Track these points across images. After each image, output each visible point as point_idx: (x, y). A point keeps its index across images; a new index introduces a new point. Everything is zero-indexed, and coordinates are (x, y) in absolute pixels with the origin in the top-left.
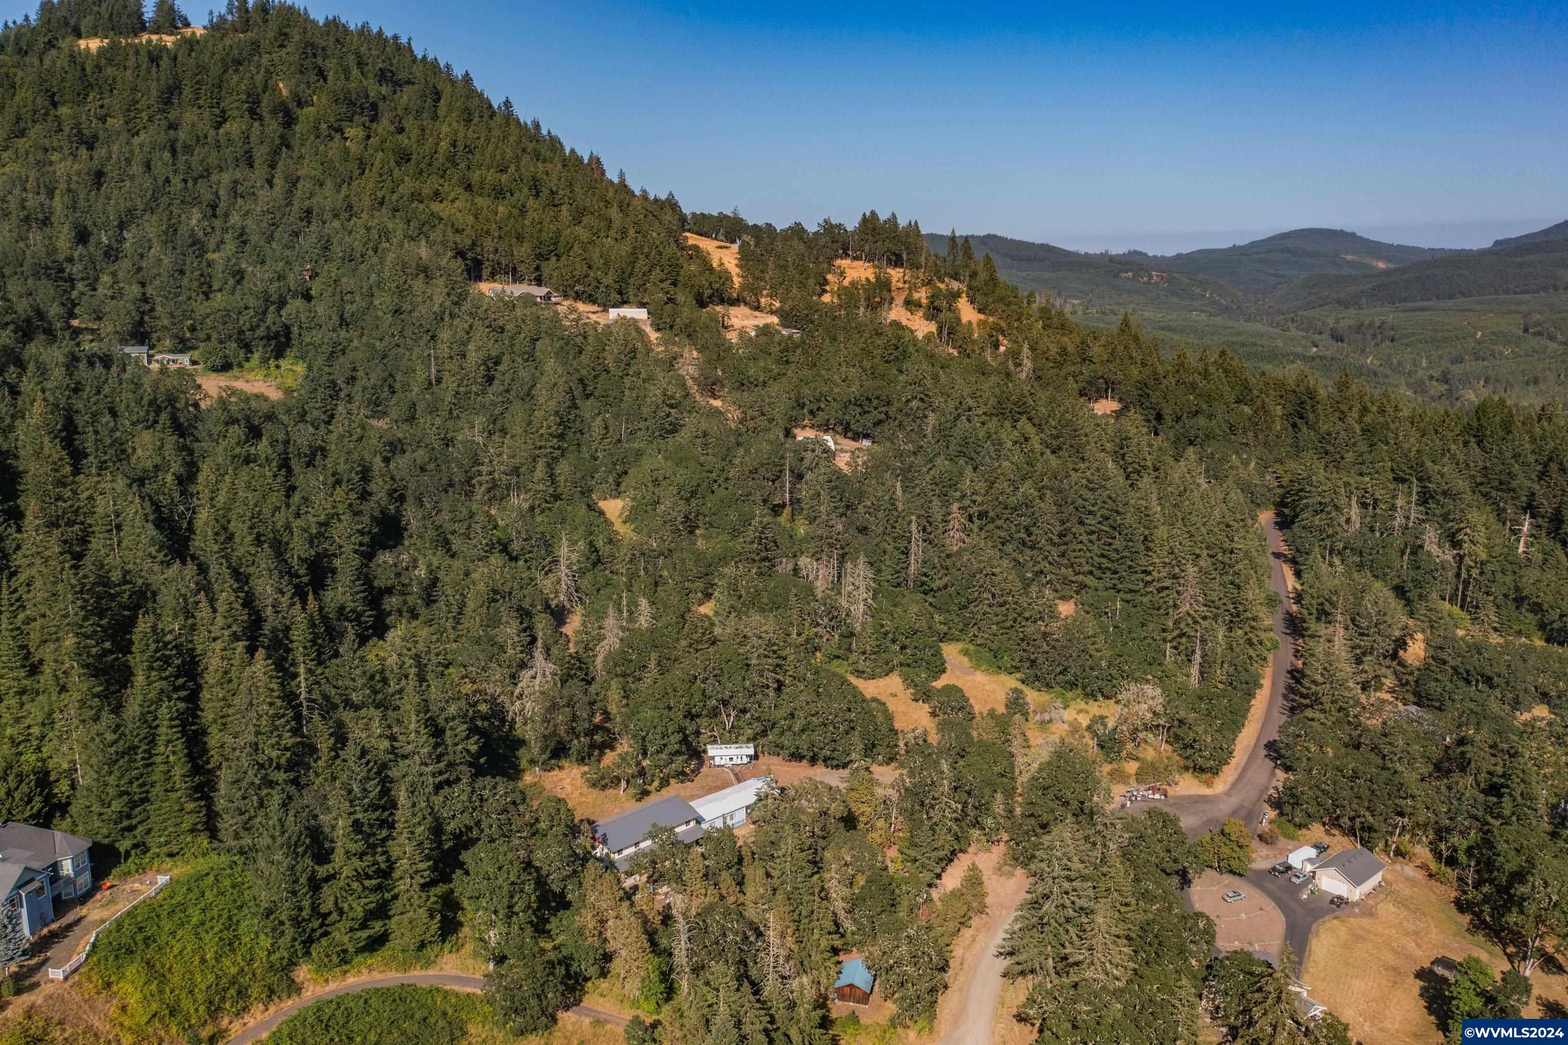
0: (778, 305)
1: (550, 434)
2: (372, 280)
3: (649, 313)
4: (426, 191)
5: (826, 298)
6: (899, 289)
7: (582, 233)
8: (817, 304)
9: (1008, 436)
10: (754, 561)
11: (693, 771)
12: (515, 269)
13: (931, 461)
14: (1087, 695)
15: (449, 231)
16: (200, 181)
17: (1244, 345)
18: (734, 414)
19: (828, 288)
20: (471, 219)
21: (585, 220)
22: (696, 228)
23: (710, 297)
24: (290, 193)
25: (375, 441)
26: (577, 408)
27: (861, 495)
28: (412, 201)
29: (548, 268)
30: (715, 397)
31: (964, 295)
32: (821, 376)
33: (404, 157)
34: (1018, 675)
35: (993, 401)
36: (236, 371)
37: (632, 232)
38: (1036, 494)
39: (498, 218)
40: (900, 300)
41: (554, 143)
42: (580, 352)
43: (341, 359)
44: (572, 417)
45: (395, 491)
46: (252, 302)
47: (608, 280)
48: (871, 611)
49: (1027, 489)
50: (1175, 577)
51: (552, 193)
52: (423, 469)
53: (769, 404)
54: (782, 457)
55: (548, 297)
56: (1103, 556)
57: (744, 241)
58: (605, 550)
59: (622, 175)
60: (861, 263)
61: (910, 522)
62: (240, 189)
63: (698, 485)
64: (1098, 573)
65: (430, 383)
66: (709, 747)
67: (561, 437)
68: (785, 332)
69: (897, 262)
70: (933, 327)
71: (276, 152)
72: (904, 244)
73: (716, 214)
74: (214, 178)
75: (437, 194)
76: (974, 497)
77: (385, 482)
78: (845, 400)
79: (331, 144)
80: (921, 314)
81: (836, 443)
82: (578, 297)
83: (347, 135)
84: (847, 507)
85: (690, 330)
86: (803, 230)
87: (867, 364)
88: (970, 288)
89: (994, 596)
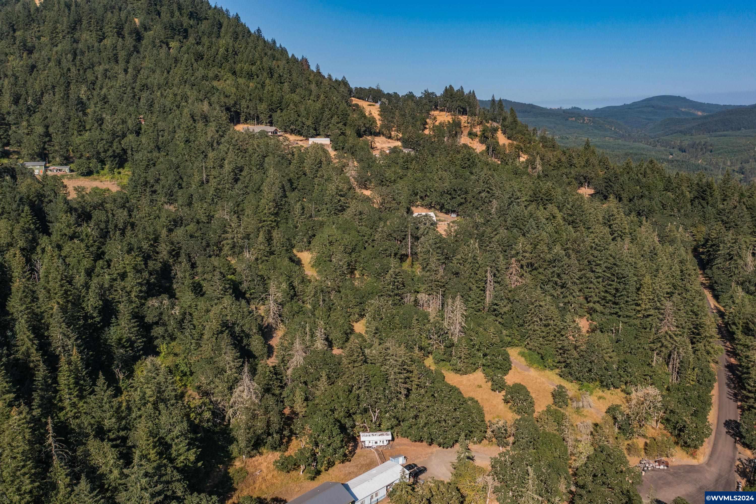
0: (401, 135)
1: (270, 213)
2: (175, 124)
3: (331, 141)
4: (211, 75)
5: (427, 132)
6: (465, 127)
7: (296, 98)
8: (422, 135)
9: (541, 214)
10: (390, 296)
11: (350, 452)
12: (258, 117)
13: (496, 230)
14: (602, 386)
15: (222, 97)
16: (88, 70)
17: (636, 154)
18: (378, 200)
19: (427, 126)
20: (234, 90)
21: (298, 90)
22: (357, 96)
23: (365, 131)
24: (135, 77)
25: (164, 219)
26: (286, 197)
27: (454, 252)
28: (203, 80)
29: (276, 116)
30: (366, 188)
31: (500, 130)
32: (427, 177)
33: (200, 57)
34: (557, 371)
35: (531, 193)
36: (95, 176)
37: (322, 97)
38: (564, 253)
39: (249, 89)
40: (466, 132)
41: (283, 51)
42: (290, 164)
43: (152, 169)
44: (283, 203)
45: (174, 250)
46: (105, 136)
47: (309, 123)
48: (463, 330)
49: (557, 249)
50: (657, 308)
51: (280, 76)
52: (191, 236)
53: (398, 194)
54: (406, 227)
55: (275, 132)
56: (606, 292)
57: (382, 102)
58: (299, 288)
59: (318, 67)
60: (444, 113)
61: (486, 272)
62: (108, 74)
63: (356, 245)
64: (603, 302)
65: (203, 183)
66: (361, 434)
67: (276, 214)
68: (406, 151)
69: (464, 112)
70: (484, 147)
71: (130, 55)
72: (467, 102)
73: (367, 88)
74: (96, 68)
75: (217, 76)
76: (525, 254)
77: (167, 245)
78: (441, 191)
79: (161, 51)
80: (477, 140)
81: (436, 216)
82: (292, 132)
83: (170, 46)
84: (447, 258)
85: (353, 150)
86: (413, 96)
87: (453, 170)
88: (503, 126)
89: (541, 320)
